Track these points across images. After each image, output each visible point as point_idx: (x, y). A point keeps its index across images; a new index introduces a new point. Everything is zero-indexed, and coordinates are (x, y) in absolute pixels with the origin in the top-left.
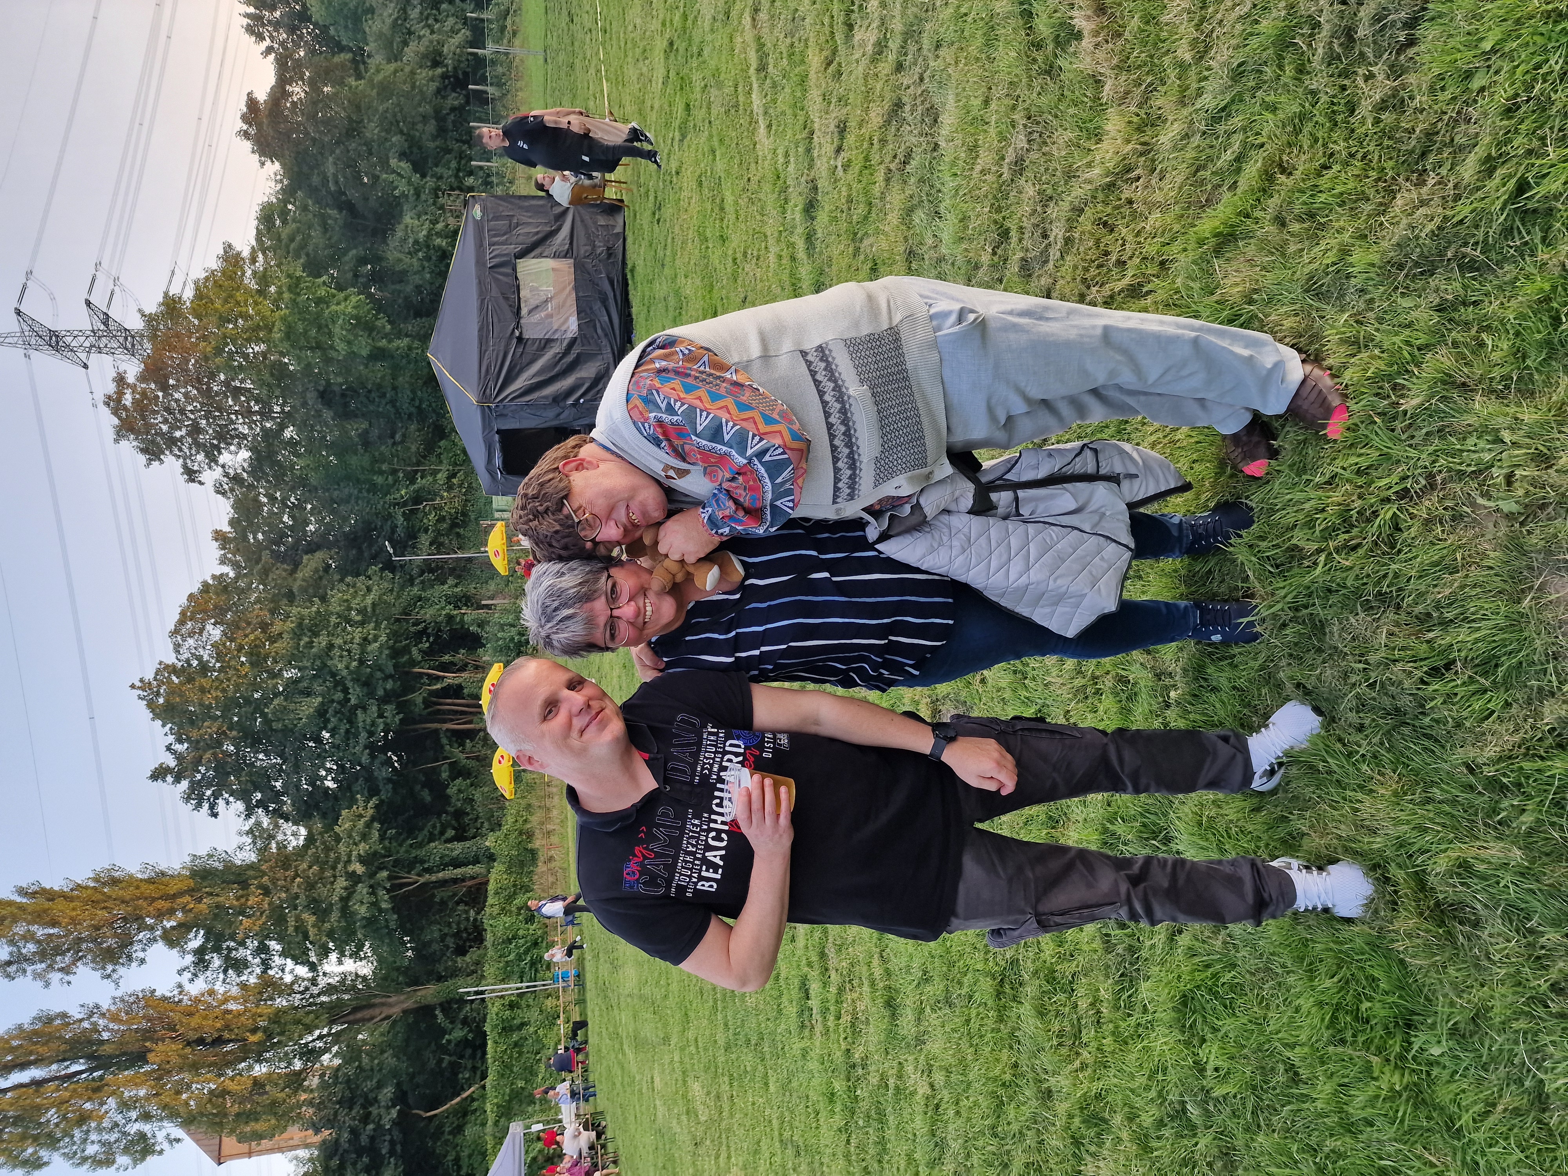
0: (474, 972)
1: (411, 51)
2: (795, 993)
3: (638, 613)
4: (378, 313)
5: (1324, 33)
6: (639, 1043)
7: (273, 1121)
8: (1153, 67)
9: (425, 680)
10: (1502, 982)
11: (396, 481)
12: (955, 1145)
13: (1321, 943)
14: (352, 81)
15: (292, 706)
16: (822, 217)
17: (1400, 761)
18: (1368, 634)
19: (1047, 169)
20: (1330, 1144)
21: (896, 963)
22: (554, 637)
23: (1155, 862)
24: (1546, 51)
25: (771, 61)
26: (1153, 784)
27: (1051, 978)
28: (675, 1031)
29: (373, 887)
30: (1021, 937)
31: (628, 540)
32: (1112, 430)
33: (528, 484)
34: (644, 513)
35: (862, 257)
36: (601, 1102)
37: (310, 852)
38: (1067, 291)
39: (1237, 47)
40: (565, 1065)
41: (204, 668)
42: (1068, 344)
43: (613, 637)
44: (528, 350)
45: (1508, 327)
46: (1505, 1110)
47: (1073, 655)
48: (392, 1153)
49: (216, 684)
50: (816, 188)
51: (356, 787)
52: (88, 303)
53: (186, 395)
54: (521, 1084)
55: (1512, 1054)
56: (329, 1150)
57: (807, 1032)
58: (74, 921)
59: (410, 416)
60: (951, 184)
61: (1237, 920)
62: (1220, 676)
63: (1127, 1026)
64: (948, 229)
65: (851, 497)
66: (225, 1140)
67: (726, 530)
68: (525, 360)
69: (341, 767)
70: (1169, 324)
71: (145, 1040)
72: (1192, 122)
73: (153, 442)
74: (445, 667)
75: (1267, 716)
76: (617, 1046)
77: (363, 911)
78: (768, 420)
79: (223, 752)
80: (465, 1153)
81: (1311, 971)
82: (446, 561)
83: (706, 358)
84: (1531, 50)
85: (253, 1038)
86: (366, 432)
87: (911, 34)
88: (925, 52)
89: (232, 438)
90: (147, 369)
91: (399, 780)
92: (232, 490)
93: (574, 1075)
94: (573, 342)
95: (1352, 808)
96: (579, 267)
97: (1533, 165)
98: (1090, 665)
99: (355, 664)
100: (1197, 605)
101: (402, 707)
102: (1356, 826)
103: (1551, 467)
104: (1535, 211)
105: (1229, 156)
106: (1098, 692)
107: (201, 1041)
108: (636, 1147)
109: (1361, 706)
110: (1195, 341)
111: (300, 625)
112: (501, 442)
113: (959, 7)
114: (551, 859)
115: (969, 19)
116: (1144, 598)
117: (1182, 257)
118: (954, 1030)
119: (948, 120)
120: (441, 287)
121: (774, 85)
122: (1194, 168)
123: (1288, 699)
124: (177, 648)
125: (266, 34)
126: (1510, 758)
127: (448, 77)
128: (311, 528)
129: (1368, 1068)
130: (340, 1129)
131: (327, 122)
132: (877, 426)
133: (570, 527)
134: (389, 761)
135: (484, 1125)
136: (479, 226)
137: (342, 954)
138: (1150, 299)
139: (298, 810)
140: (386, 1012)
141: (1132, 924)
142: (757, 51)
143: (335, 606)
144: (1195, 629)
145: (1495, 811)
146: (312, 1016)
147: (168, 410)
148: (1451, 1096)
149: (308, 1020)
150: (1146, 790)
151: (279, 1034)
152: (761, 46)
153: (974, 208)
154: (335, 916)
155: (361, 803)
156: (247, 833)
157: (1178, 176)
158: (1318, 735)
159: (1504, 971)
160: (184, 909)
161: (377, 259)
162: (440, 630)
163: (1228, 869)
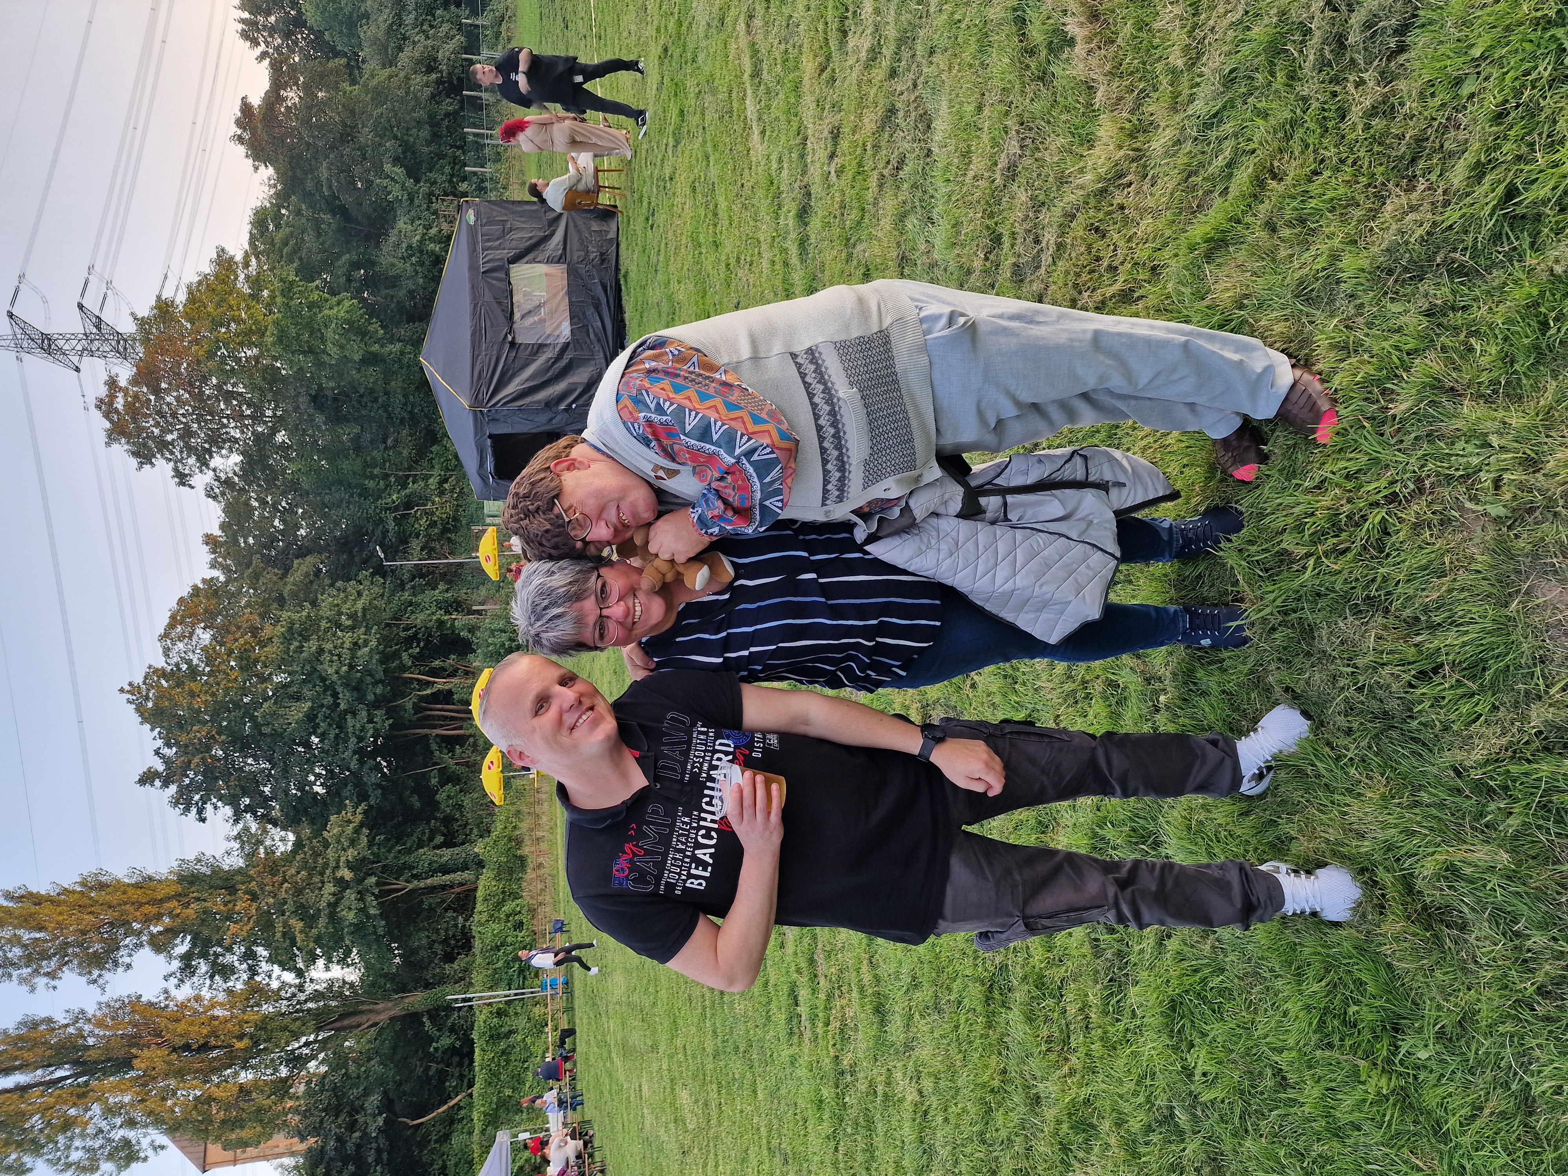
0: (462, 979)
1: (405, 58)
2: (784, 1000)
3: (628, 613)
4: (371, 317)
5: (1315, 40)
6: (627, 1051)
7: (259, 1129)
8: (1145, 73)
9: (415, 685)
10: (1489, 985)
11: (388, 486)
12: (944, 1153)
13: (1309, 946)
14: (346, 86)
15: (281, 711)
16: (815, 223)
17: (1388, 764)
18: (1357, 637)
19: (1039, 175)
20: (1318, 1149)
21: (885, 969)
22: (544, 635)
23: (1144, 866)
24: (1535, 58)
25: (765, 67)
26: (1141, 788)
27: (1040, 983)
28: (663, 1038)
29: (361, 894)
30: (1009, 940)
31: (619, 540)
32: (1103, 435)
33: (519, 485)
34: (635, 514)
35: (855, 262)
36: (589, 1111)
37: (298, 858)
38: (1059, 296)
39: (1228, 54)
40: (553, 1073)
41: (193, 672)
42: (1058, 349)
43: (602, 636)
44: (520, 354)
45: (1497, 331)
46: (1492, 1114)
47: (1062, 659)
48: (378, 1161)
49: (205, 688)
50: (809, 194)
51: (345, 793)
52: (81, 306)
53: (178, 399)
54: (508, 1092)
55: (1499, 1057)
56: (315, 1159)
57: (795, 1039)
58: (60, 926)
59: (402, 420)
60: (944, 190)
61: (1225, 923)
62: (1209, 680)
63: (1116, 1031)
64: (940, 234)
65: (840, 499)
66: (210, 1146)
67: (716, 530)
68: (517, 365)
69: (331, 772)
70: (1160, 328)
71: (131, 1046)
72: (1183, 129)
73: (145, 445)
74: (436, 673)
75: (1256, 720)
76: (605, 1055)
77: (350, 916)
78: (757, 420)
79: (211, 757)
80: (451, 1163)
81: (1299, 975)
82: (437, 566)
83: (695, 359)
84: (1520, 56)
85: (239, 1045)
86: (358, 437)
87: (905, 40)
88: (919, 58)
89: (224, 441)
90: (139, 372)
91: (389, 786)
92: (223, 494)
93: (562, 1083)
94: (566, 347)
95: (1340, 812)
96: (572, 273)
97: (1522, 171)
98: (1081, 669)
99: (345, 668)
100: (1187, 609)
101: (391, 712)
102: (1344, 831)
103: (1538, 471)
104: (1523, 217)
105: (1220, 161)
106: (1089, 697)
107: (187, 1047)
108: (623, 1156)
109: (1350, 709)
110: (1185, 346)
111: (290, 629)
112: (494, 447)
113: (952, 14)
114: (540, 866)
115: (963, 26)
116: (1134, 602)
117: (1173, 263)
118: (943, 1037)
119: (941, 126)
120: (434, 292)
121: (768, 92)
122: (1185, 174)
123: (1276, 703)
124: (166, 652)
125: (261, 39)
126: (1497, 761)
127: (443, 83)
128: (302, 532)
129: (1355, 1072)
130: (326, 1136)
131: (321, 127)
132: (866, 428)
133: (560, 527)
134: (378, 768)
135: (470, 1133)
136: (472, 231)
137: (329, 960)
138: (1141, 304)
139: (287, 816)
140: (374, 1018)
141: (1120, 928)
142: (752, 57)
143: (325, 611)
144: (1184, 634)
145: (1482, 815)
146: (298, 1023)
147: (160, 413)
148: (1438, 1099)
149: (294, 1027)
150: (1135, 793)
151: (265, 1041)
152: (755, 52)
153: (966, 215)
154: (322, 921)
155: (350, 809)
156: (235, 838)
157: (1169, 183)
158: (1307, 739)
159: (1490, 975)
160: (170, 914)
161: (370, 264)
162: (430, 635)
163: (1217, 873)
